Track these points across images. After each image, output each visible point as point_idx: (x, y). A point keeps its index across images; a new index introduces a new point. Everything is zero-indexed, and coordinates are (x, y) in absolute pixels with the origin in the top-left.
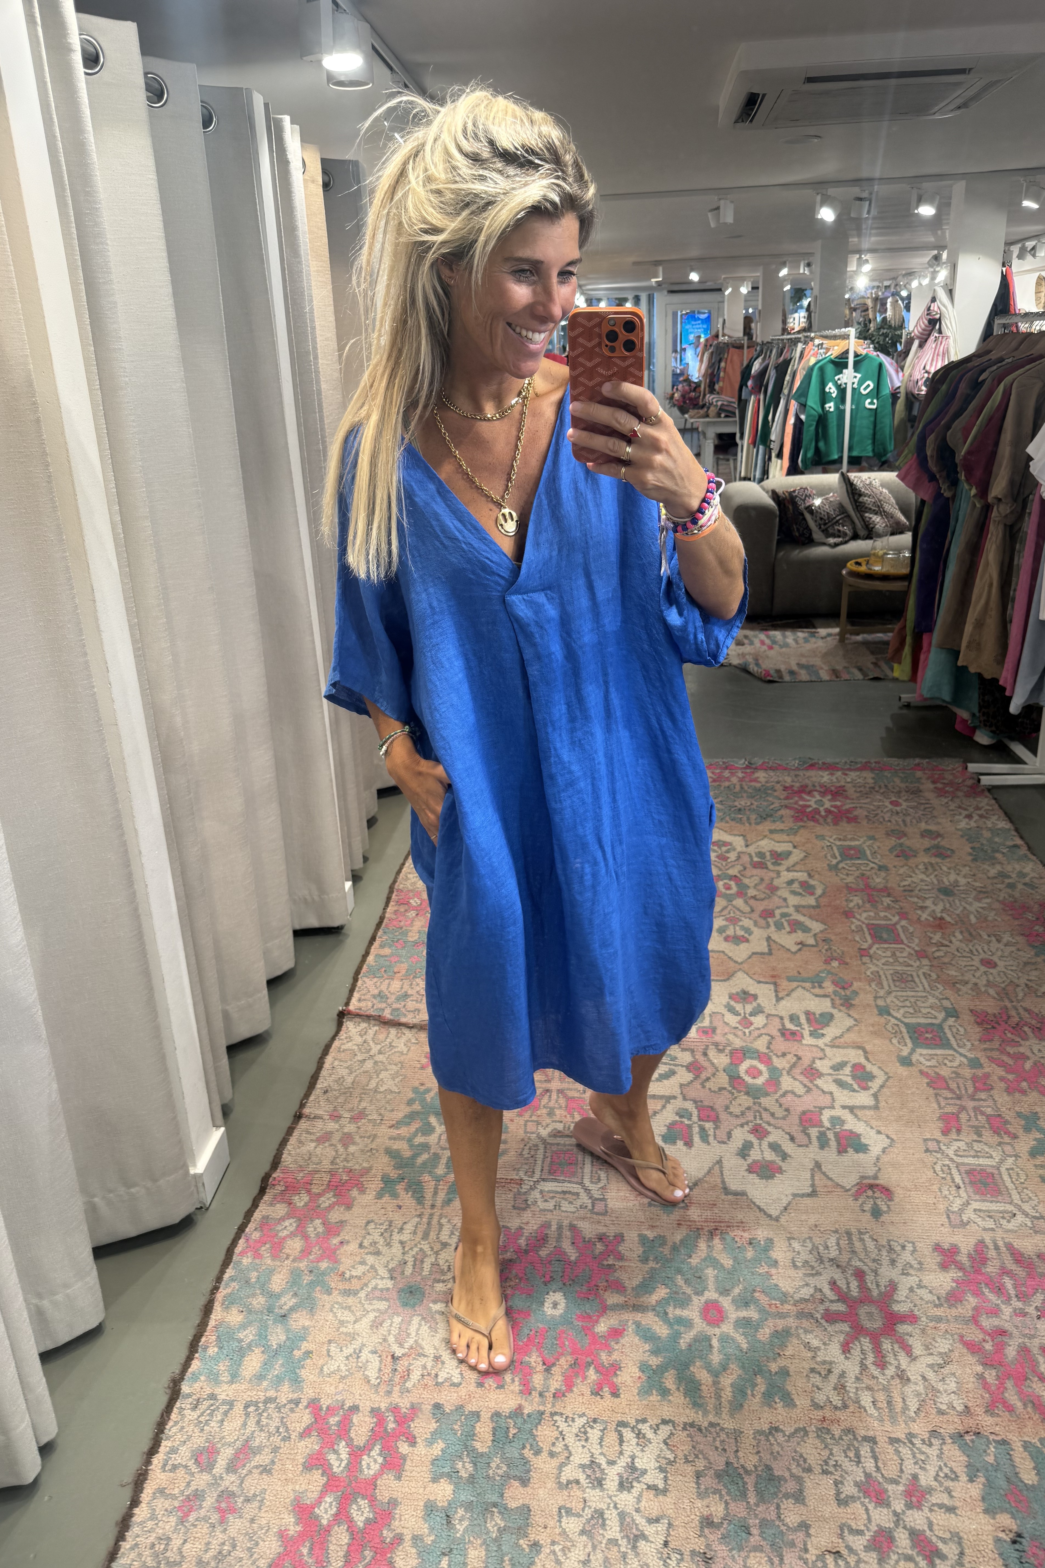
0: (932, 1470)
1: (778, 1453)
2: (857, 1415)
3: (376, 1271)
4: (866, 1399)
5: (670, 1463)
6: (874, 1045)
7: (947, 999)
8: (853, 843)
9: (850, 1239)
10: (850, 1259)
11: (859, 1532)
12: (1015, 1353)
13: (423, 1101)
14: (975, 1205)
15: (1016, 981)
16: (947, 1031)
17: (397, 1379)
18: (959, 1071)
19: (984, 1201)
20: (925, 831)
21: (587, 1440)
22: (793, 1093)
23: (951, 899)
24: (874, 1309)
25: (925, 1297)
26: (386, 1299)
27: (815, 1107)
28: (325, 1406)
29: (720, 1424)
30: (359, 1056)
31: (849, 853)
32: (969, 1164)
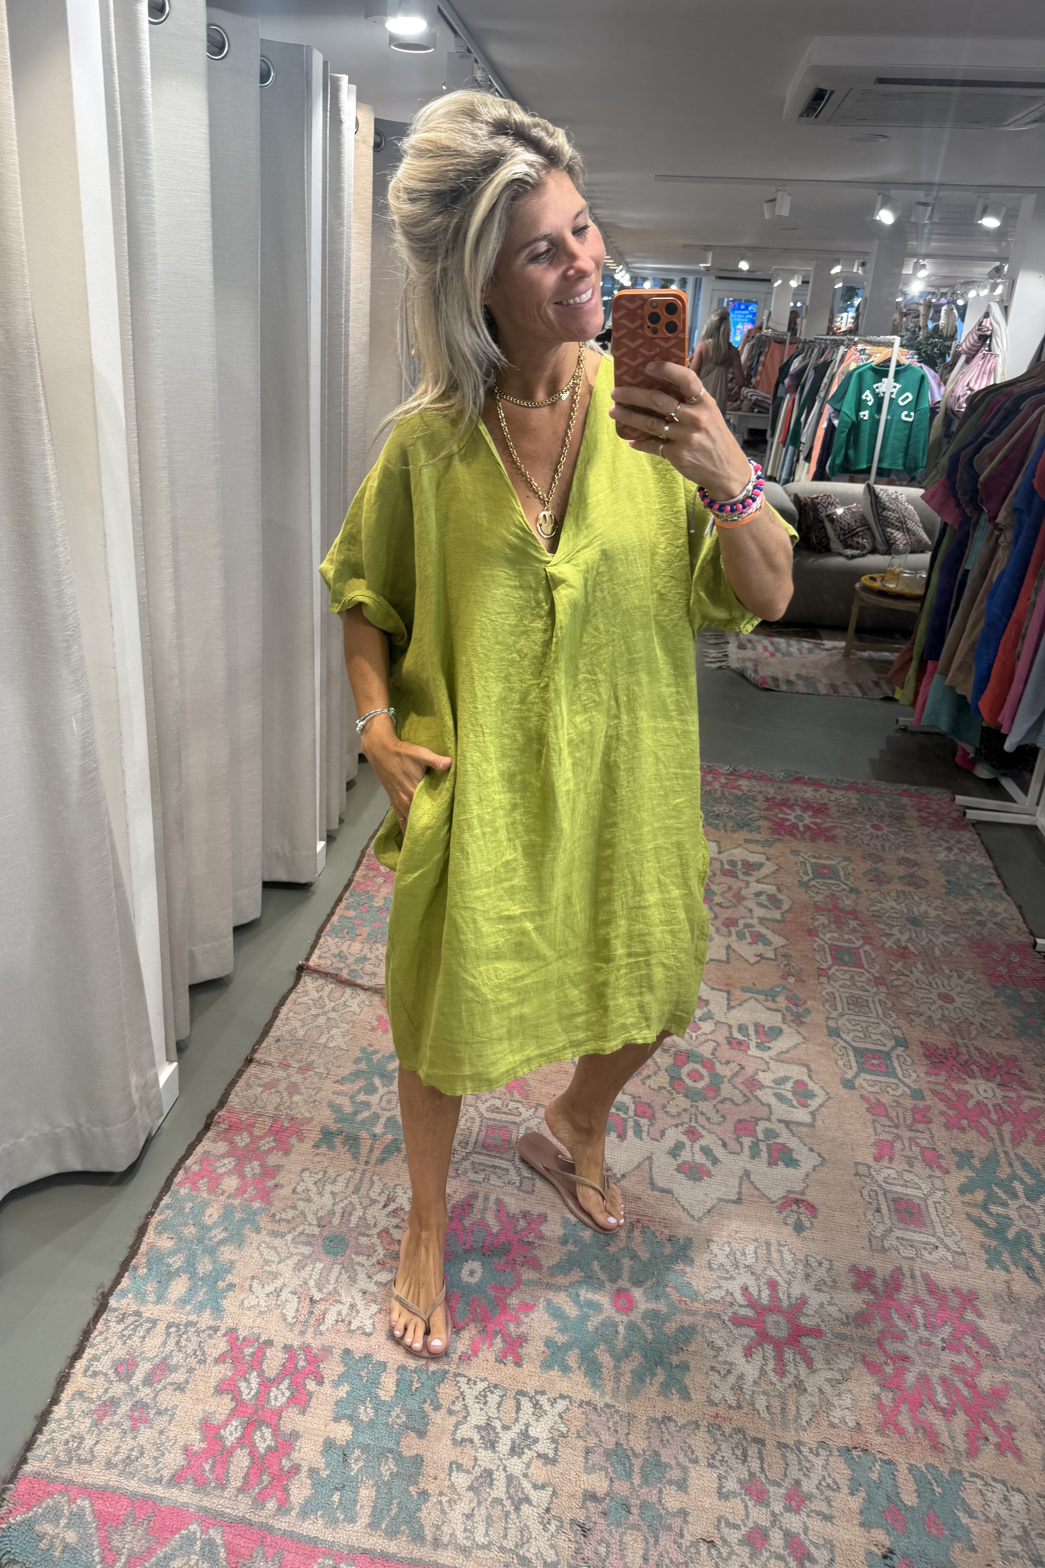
0: (815, 1479)
1: (668, 1441)
2: (750, 1416)
3: (305, 1217)
4: (762, 1404)
5: (563, 1435)
6: (819, 1064)
7: (898, 1028)
8: (827, 862)
9: (768, 1249)
11: (736, 1527)
12: (914, 1379)
13: (369, 1060)
14: (898, 1233)
15: (970, 1018)
16: (895, 1059)
17: (312, 1321)
18: (901, 1100)
19: (907, 1230)
20: (902, 861)
21: (485, 1403)
22: (731, 1100)
23: (916, 932)
24: (781, 1320)
25: (834, 1314)
26: (312, 1245)
27: (751, 1117)
28: (241, 1337)
29: (615, 1407)
30: (312, 1012)
31: (822, 871)
32: (897, 1193)
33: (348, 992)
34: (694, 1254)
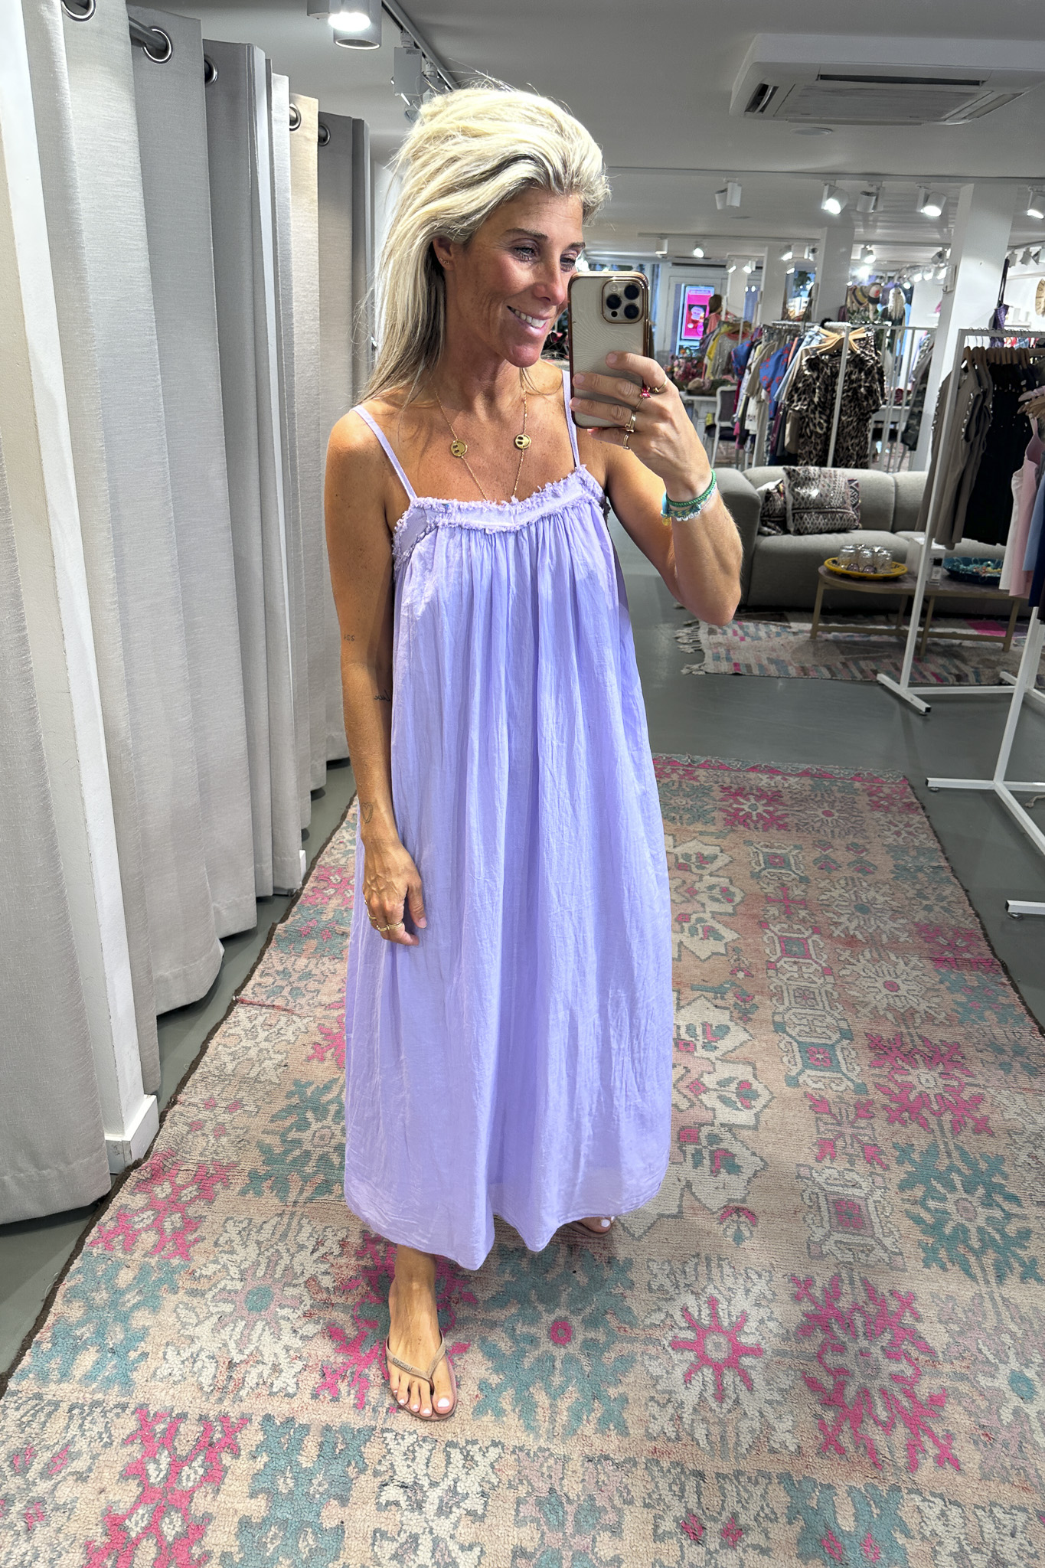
0: (754, 1508)
1: (603, 1482)
2: (689, 1448)
3: (227, 1270)
4: (700, 1433)
5: (493, 1488)
6: (763, 1062)
7: (843, 1019)
8: (779, 852)
9: (708, 1265)
12: (854, 1393)
13: (302, 1094)
14: (837, 1236)
15: (915, 1006)
16: (838, 1053)
17: (230, 1388)
18: (843, 1095)
19: (845, 1232)
20: (853, 844)
21: (414, 1459)
23: (867, 917)
24: (722, 1340)
25: (774, 1330)
26: (232, 1302)
27: (695, 1123)
28: (152, 1413)
29: (549, 1449)
30: (243, 1044)
31: (773, 861)
32: (838, 1193)
33: (284, 1019)
34: (633, 1276)
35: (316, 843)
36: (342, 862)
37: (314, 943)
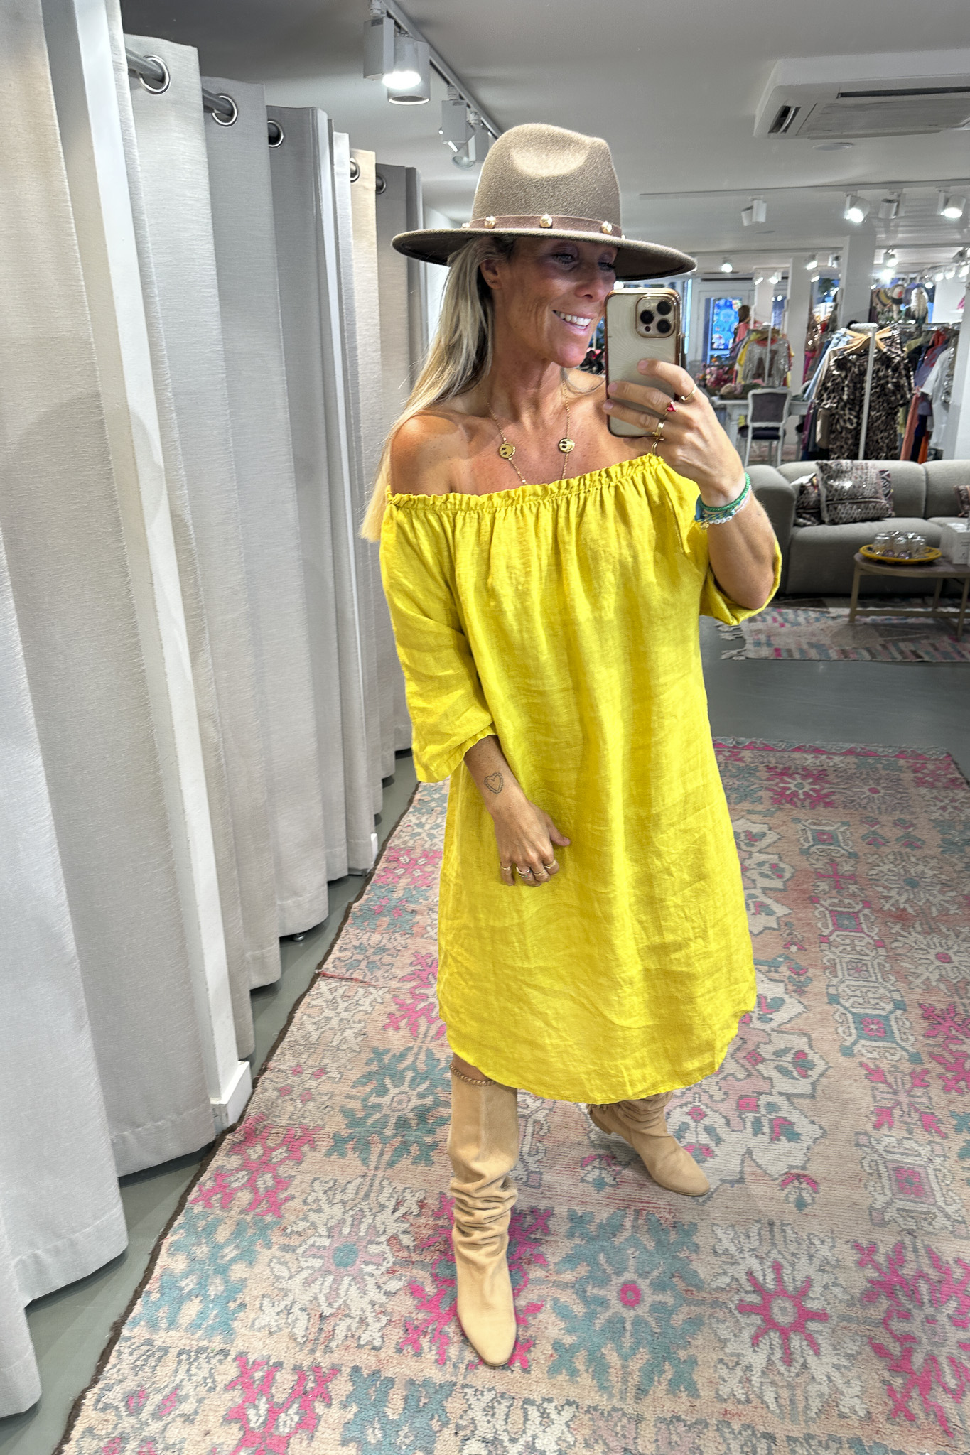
1: (676, 1442)
2: (759, 1410)
3: (316, 1228)
4: (769, 1395)
5: (570, 1447)
6: (818, 1033)
7: (897, 991)
8: (827, 828)
9: (771, 1231)
10: (769, 1252)
12: (922, 1360)
13: (380, 1061)
14: (899, 1204)
15: (967, 977)
16: (893, 1023)
17: (322, 1340)
18: (898, 1064)
19: (908, 1201)
20: (900, 819)
21: (493, 1415)
22: (733, 1075)
23: (916, 890)
24: (788, 1304)
25: (840, 1296)
26: (321, 1257)
27: (754, 1092)
28: (251, 1362)
29: (622, 1409)
30: (327, 1013)
31: (820, 838)
32: (895, 1161)
33: (361, 991)
34: (698, 1239)
35: (386, 827)
36: (410, 844)
37: (386, 920)
